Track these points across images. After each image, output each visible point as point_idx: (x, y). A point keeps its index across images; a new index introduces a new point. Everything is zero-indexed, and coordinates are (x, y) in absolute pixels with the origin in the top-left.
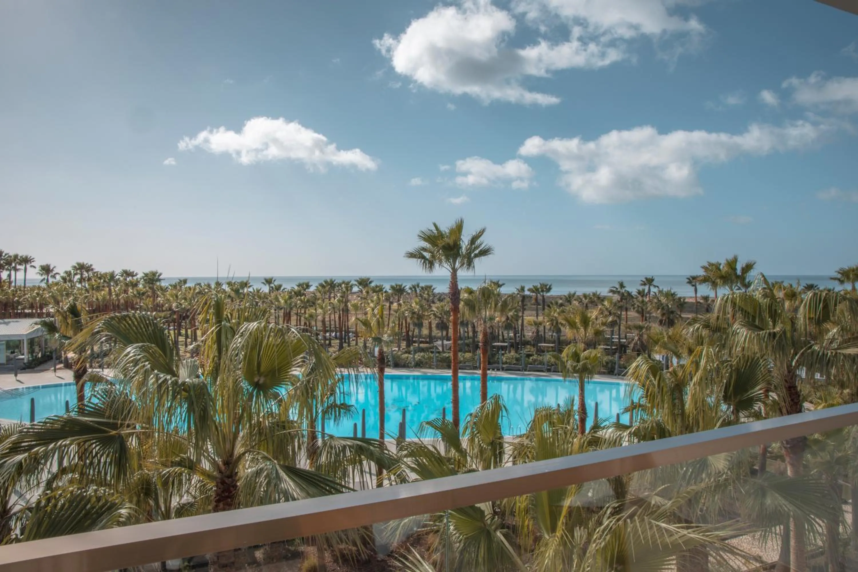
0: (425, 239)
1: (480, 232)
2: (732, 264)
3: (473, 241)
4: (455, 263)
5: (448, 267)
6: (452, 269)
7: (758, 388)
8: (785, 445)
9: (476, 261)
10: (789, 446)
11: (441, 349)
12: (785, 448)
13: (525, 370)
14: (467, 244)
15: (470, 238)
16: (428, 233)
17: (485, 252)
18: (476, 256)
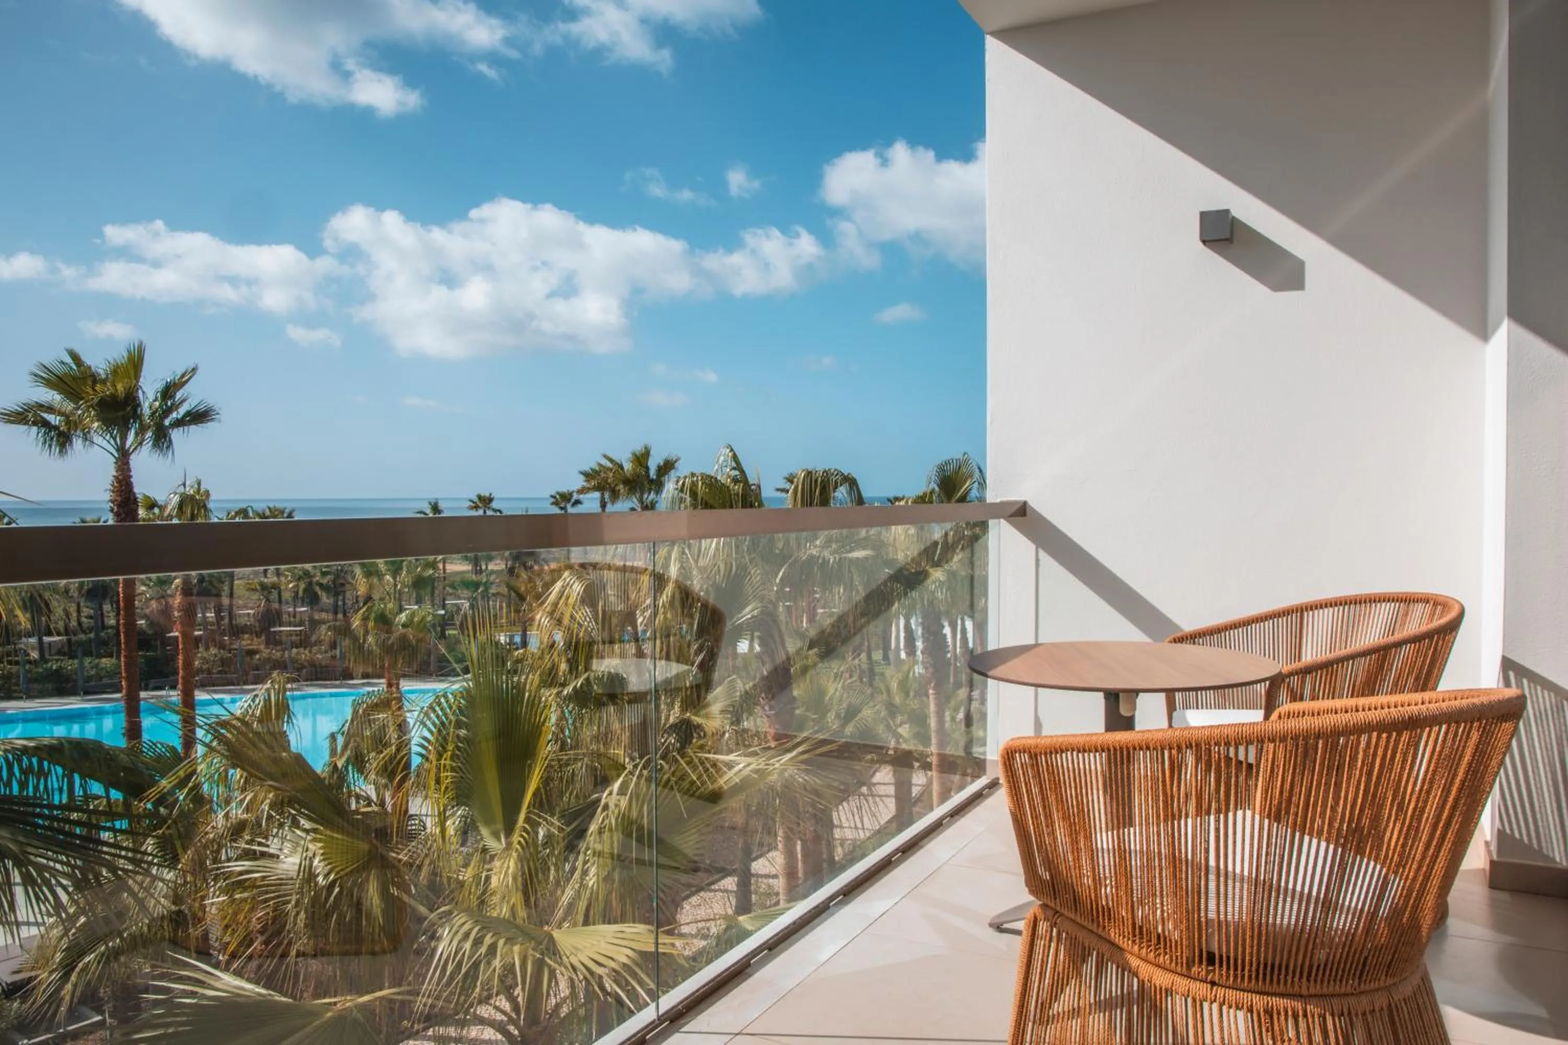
0: (49, 384)
1: (183, 376)
2: (641, 459)
3: (168, 391)
4: (124, 438)
5: (105, 444)
6: (118, 450)
7: (748, 609)
8: (768, 713)
9: (176, 435)
10: (773, 712)
11: (35, 655)
12: (768, 716)
13: (246, 683)
14: (151, 397)
15: (160, 386)
16: (60, 370)
17: (199, 416)
18: (179, 423)
